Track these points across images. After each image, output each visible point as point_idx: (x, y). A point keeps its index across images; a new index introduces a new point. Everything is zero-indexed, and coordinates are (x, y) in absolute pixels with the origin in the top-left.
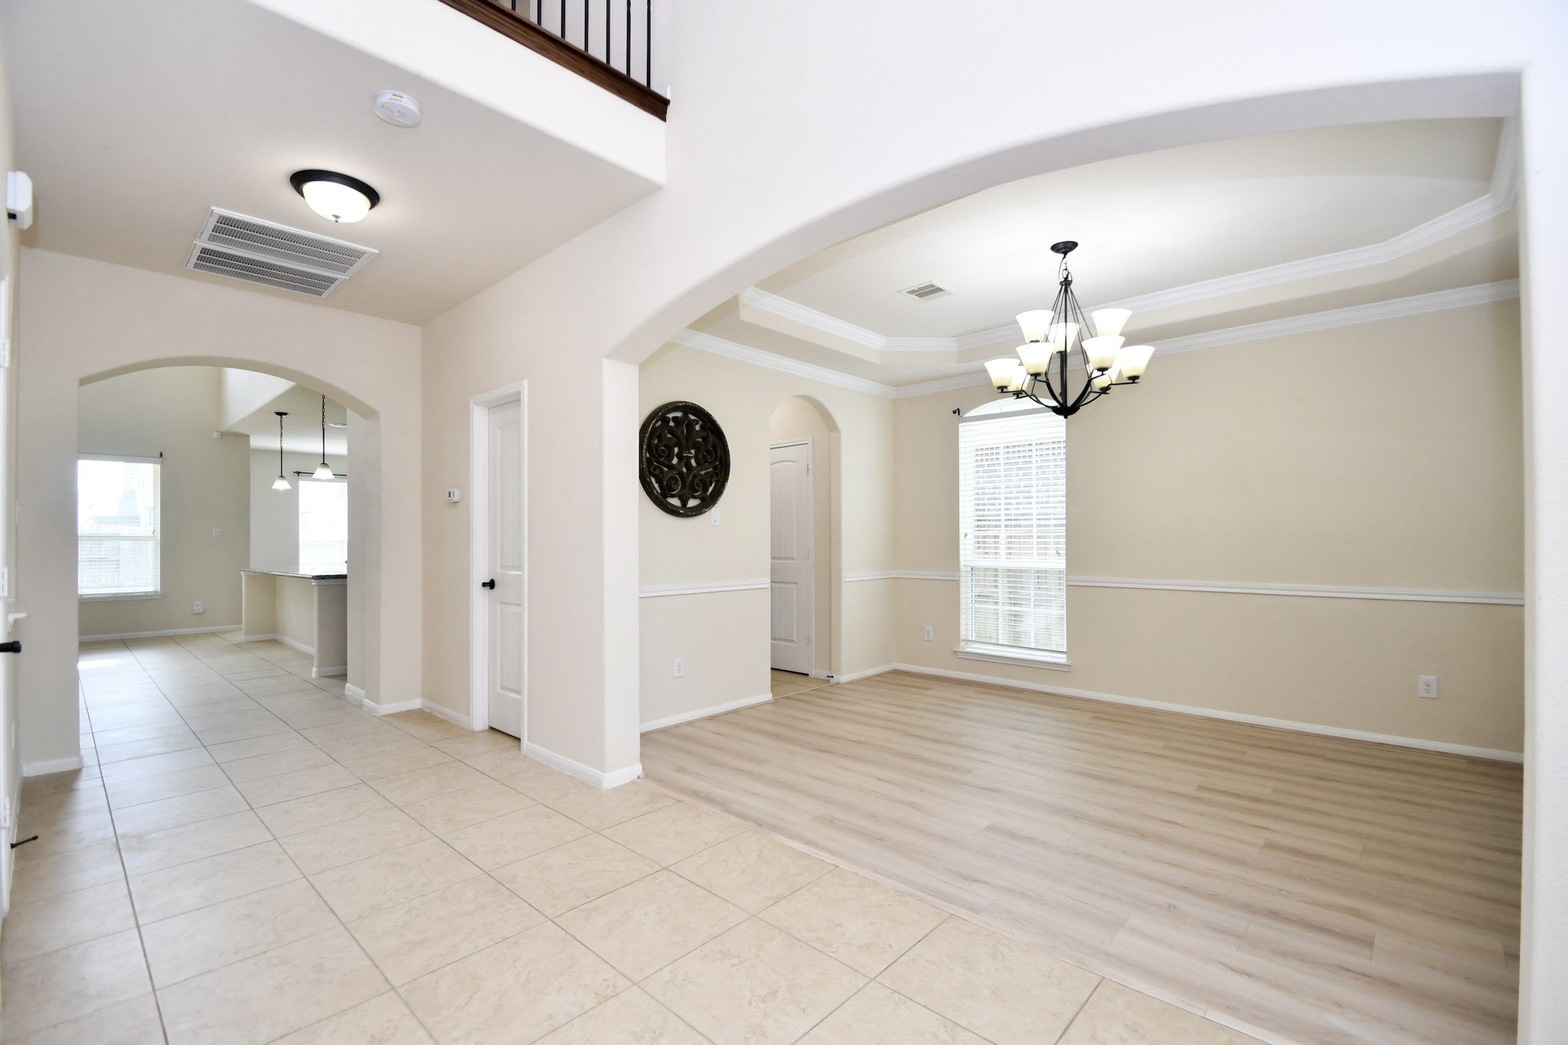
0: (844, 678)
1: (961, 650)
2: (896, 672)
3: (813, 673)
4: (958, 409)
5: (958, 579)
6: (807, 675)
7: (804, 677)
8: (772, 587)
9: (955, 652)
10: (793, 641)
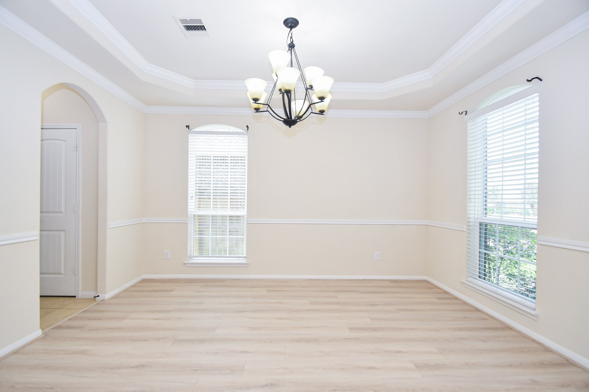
0: (107, 296)
1: (188, 262)
2: (145, 281)
3: (80, 294)
4: (189, 126)
5: (186, 222)
6: (75, 297)
7: (73, 298)
8: (41, 236)
9: (185, 264)
10: (60, 274)
